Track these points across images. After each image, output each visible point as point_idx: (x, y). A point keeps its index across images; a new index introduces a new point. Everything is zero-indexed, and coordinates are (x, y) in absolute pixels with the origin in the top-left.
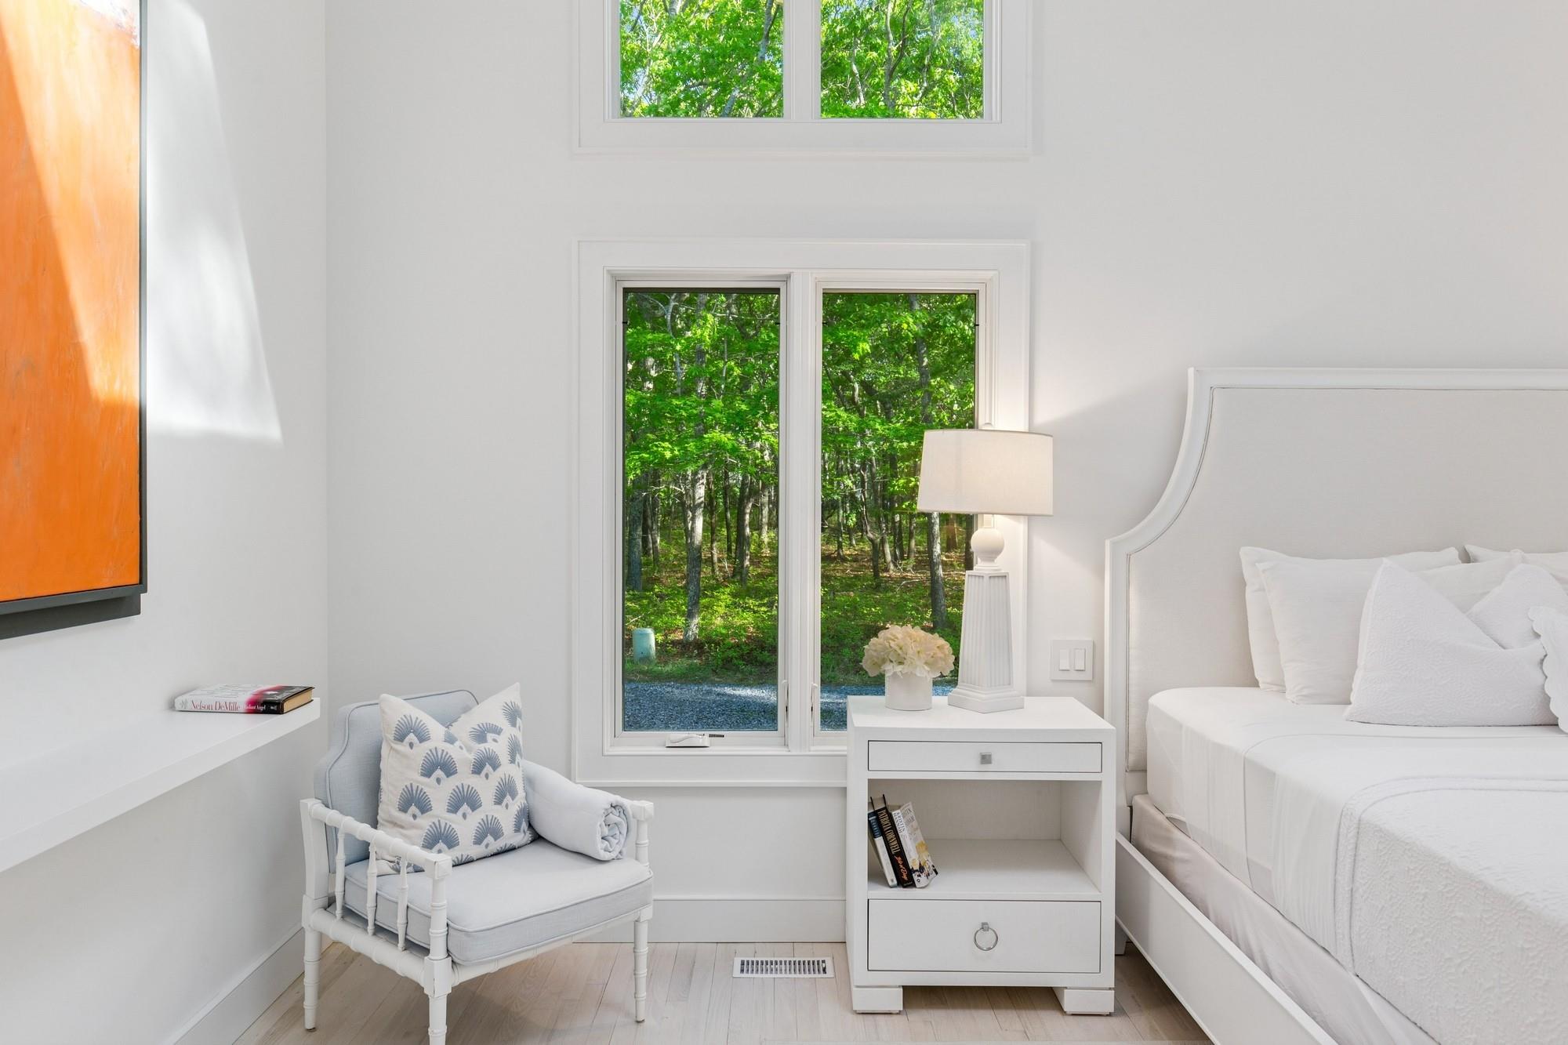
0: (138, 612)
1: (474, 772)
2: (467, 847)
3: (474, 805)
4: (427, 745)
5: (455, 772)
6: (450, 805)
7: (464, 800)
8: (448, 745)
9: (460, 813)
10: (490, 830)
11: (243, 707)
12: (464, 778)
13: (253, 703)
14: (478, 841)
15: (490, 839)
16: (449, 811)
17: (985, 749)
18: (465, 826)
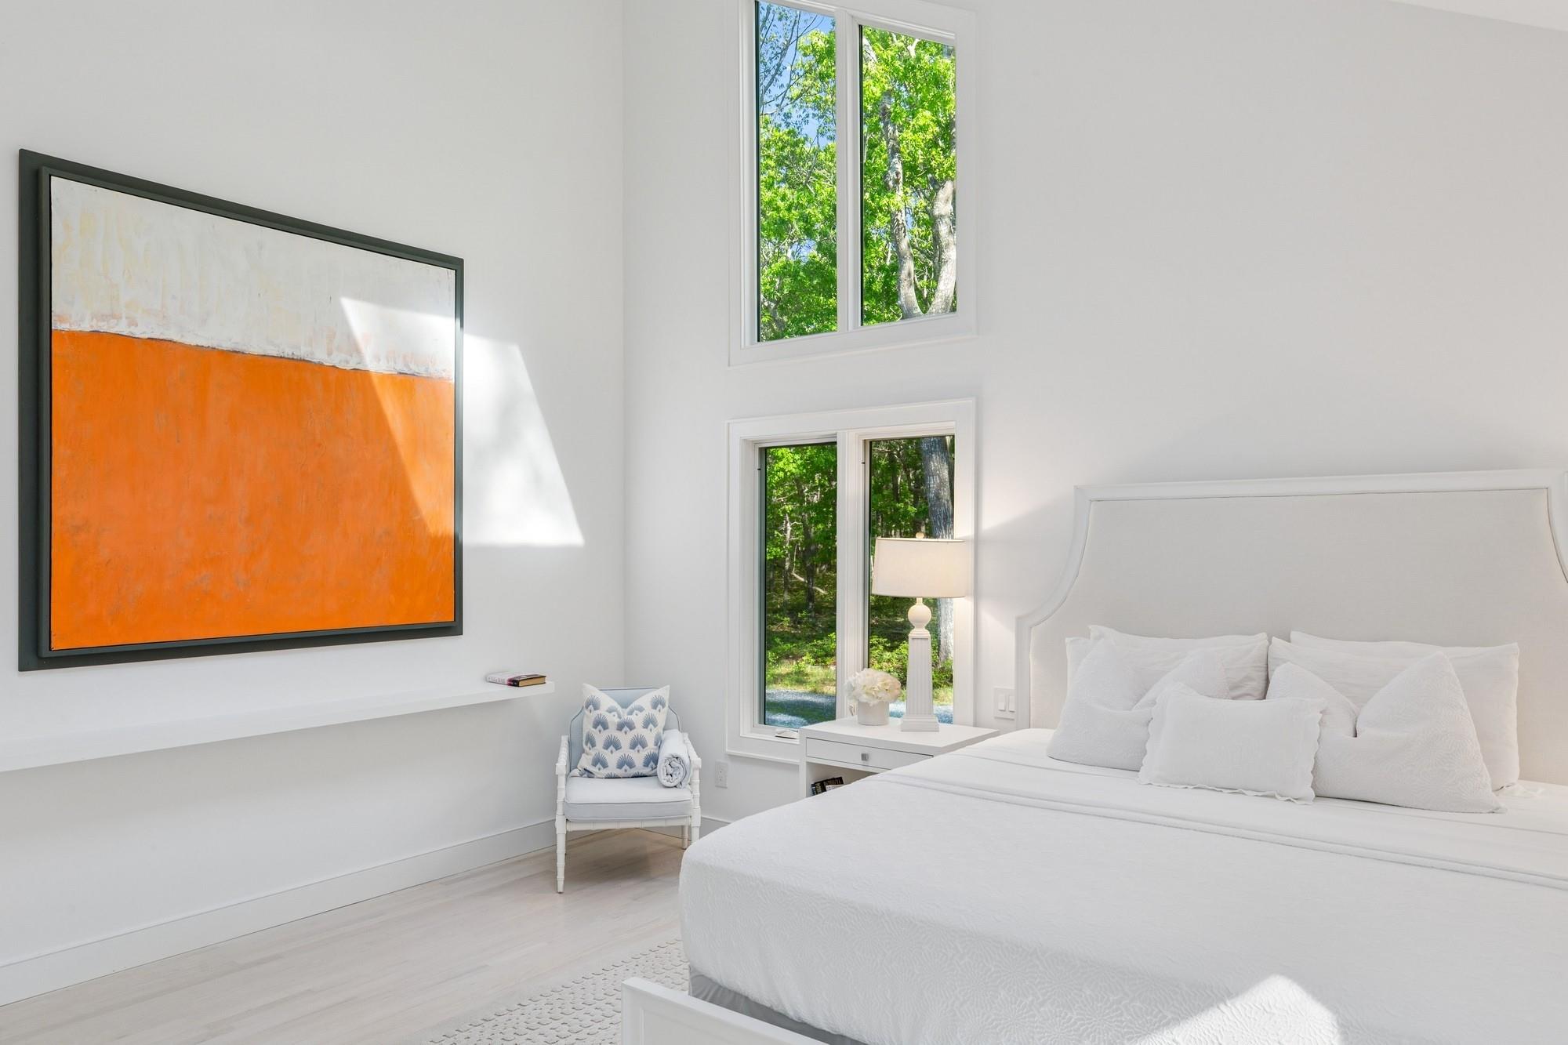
0: (462, 634)
1: (618, 729)
2: (612, 769)
3: (617, 747)
4: (598, 712)
5: (607, 728)
6: (604, 745)
7: (613, 744)
8: (607, 713)
9: (609, 750)
10: (625, 762)
11: (506, 682)
12: (612, 732)
13: (510, 680)
14: (620, 766)
15: (626, 767)
16: (604, 748)
17: (866, 751)
18: (612, 758)
